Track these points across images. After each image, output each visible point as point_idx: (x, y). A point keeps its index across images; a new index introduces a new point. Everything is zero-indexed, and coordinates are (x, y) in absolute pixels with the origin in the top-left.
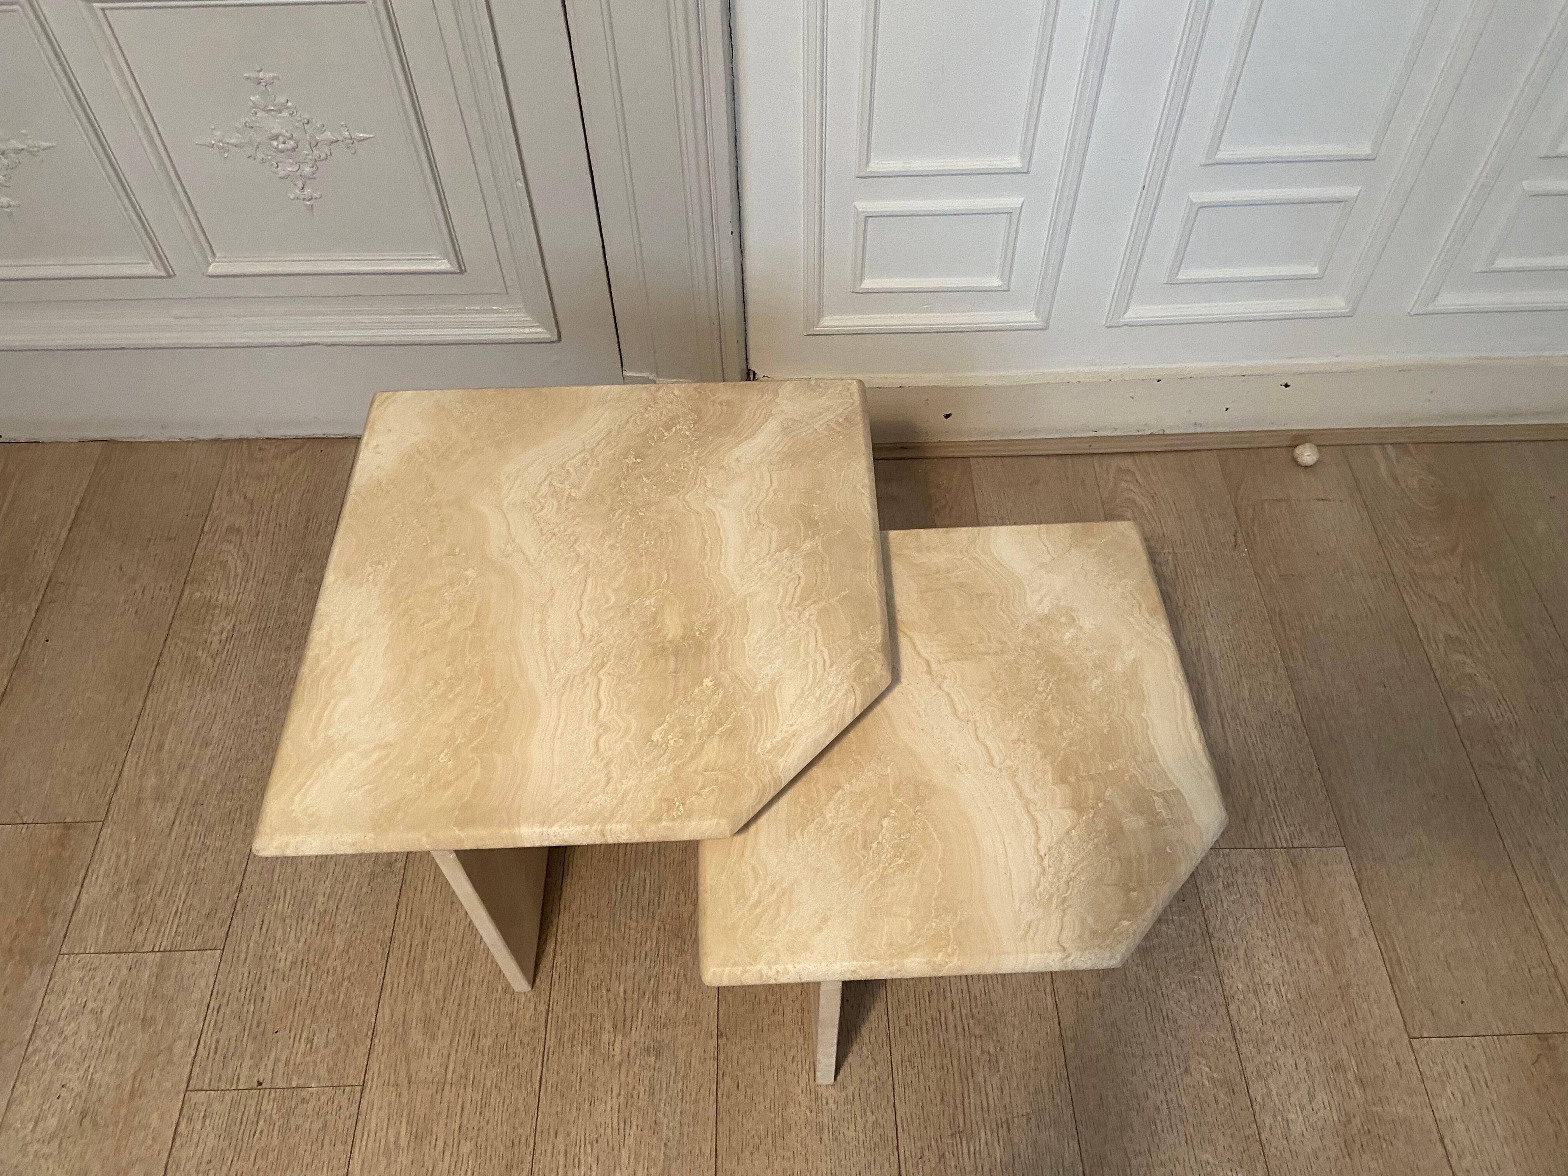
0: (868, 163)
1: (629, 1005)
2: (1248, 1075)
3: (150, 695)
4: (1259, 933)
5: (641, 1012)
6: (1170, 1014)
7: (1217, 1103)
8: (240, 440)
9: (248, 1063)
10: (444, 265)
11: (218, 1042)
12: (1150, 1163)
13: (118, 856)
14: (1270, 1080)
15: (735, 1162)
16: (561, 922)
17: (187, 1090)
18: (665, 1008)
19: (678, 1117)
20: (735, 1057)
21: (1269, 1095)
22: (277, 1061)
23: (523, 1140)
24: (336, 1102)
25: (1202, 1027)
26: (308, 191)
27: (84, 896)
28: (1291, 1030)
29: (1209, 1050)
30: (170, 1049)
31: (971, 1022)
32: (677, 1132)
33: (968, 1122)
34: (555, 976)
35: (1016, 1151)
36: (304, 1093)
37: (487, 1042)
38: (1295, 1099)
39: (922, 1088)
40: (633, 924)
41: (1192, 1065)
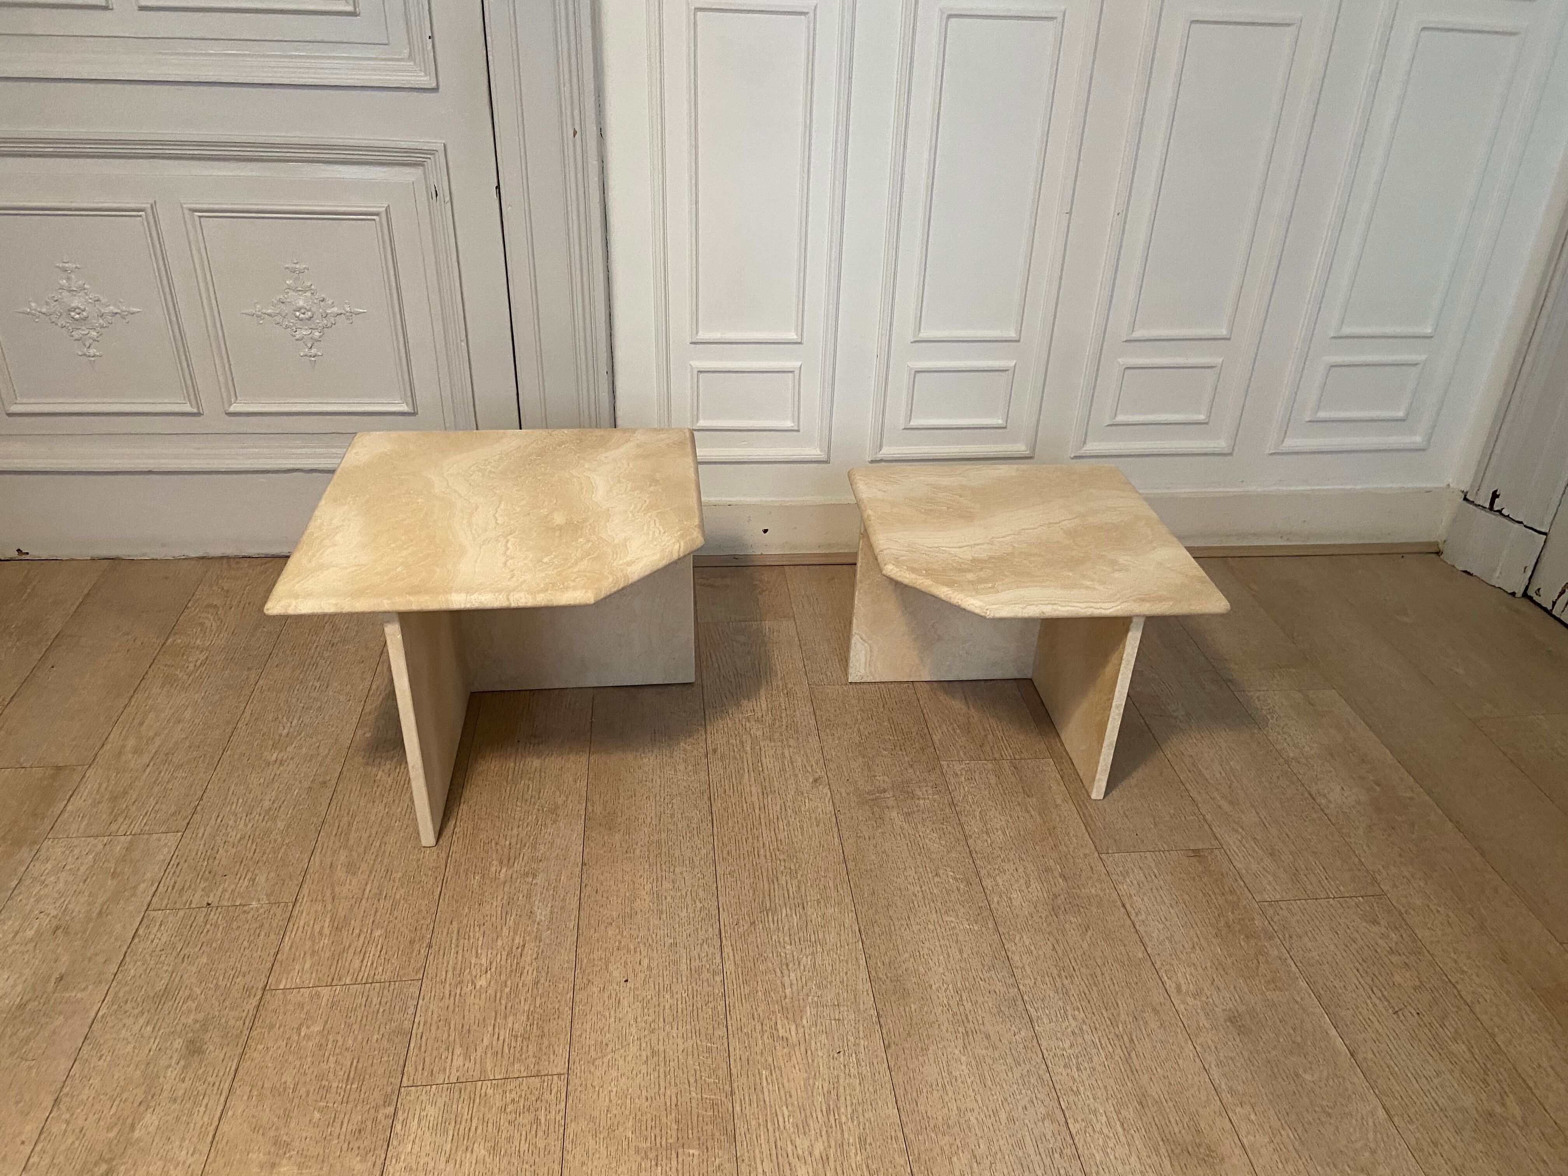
0: (697, 333)
1: (513, 851)
2: (982, 874)
3: (136, 696)
4: (990, 803)
5: (522, 855)
6: (925, 846)
7: (959, 890)
8: (222, 558)
9: (200, 893)
10: (404, 408)
11: (175, 883)
12: (909, 924)
13: (100, 784)
14: (998, 878)
15: (592, 931)
17: (146, 911)
18: (541, 852)
19: (549, 909)
20: (595, 877)
21: (997, 885)
22: (225, 890)
23: (425, 926)
24: (272, 912)
25: (948, 852)
26: (313, 351)
27: (69, 808)
28: (1013, 851)
29: (953, 864)
30: (135, 888)
31: (778, 853)
32: (548, 917)
33: (773, 905)
35: (809, 919)
36: (246, 908)
37: (398, 875)
38: (1016, 886)
39: (739, 888)
40: (518, 809)
41: (941, 872)
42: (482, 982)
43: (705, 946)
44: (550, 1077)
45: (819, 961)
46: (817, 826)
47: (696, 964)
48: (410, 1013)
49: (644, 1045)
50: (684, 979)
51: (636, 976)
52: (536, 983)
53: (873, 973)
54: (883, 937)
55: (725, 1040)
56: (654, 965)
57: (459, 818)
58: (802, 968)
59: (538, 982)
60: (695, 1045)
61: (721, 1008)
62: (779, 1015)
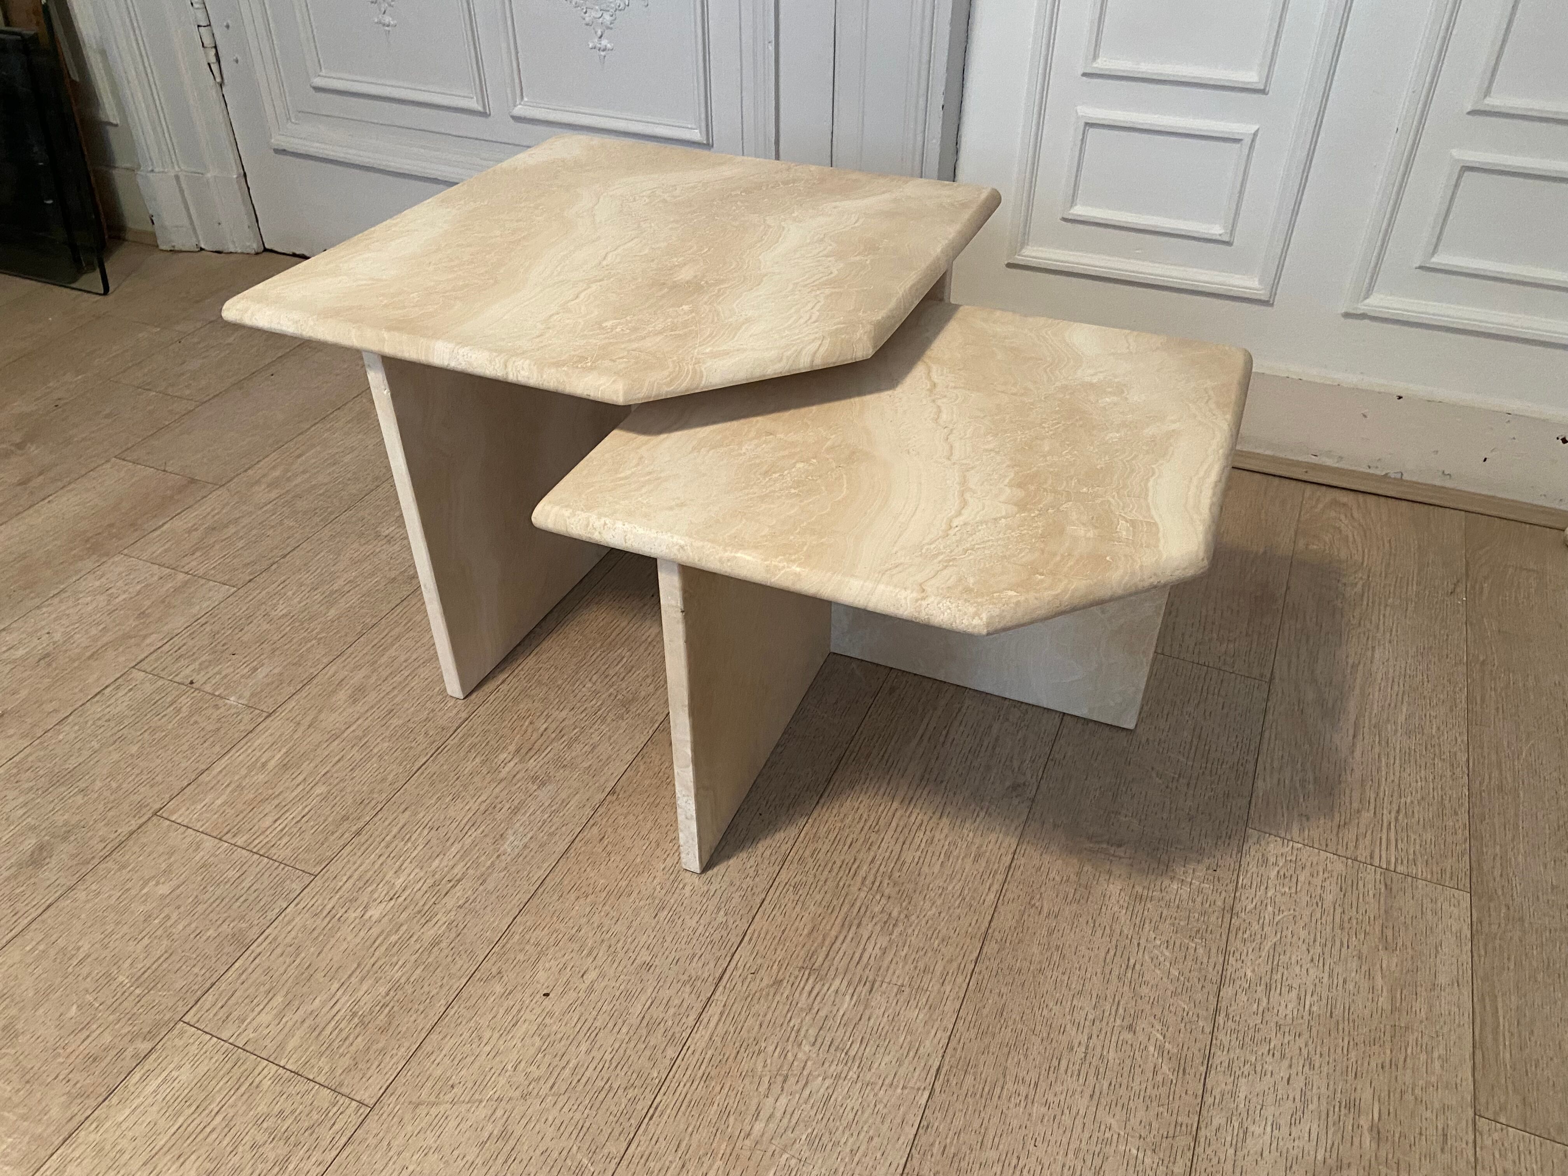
0: (1095, 58)
1: (542, 740)
2: (1216, 1061)
3: (318, 425)
4: (1304, 934)
5: (549, 748)
6: (1138, 967)
7: (1155, 1072)
9: (196, 665)
10: (697, 135)
11: (183, 645)
12: (1030, 1097)
13: (212, 510)
14: (1243, 1081)
15: (556, 897)
16: (526, 661)
17: (133, 667)
18: (574, 754)
19: (526, 840)
20: (614, 816)
21: (1234, 1095)
22: (219, 672)
23: (372, 804)
24: (239, 718)
25: (1174, 994)
26: (604, 41)
27: (167, 525)
28: (1301, 1042)
29: (1171, 1019)
30: (144, 637)
31: (886, 881)
32: (517, 851)
33: (827, 965)
34: (492, 697)
35: (868, 1012)
36: (221, 702)
37: (395, 722)
38: (1269, 1112)
39: (794, 915)
40: (589, 685)
41: (1141, 1024)
42: (375, 912)
43: (688, 989)
44: (347, 1101)
45: (838, 1096)
46: (975, 860)
47: (657, 1013)
48: (268, 918)
49: (499, 1113)
50: (624, 1030)
51: (563, 993)
52: (435, 943)
53: (915, 1162)
54: (969, 1100)
55: (613, 1165)
56: (599, 987)
57: (516, 672)
58: (807, 1092)
59: (438, 944)
60: (565, 1153)
61: (642, 1106)
62: (719, 1163)
